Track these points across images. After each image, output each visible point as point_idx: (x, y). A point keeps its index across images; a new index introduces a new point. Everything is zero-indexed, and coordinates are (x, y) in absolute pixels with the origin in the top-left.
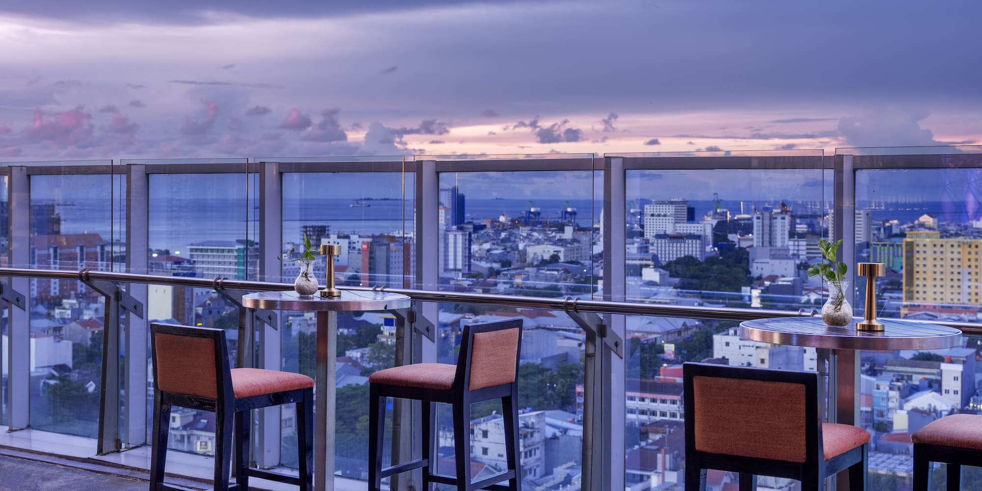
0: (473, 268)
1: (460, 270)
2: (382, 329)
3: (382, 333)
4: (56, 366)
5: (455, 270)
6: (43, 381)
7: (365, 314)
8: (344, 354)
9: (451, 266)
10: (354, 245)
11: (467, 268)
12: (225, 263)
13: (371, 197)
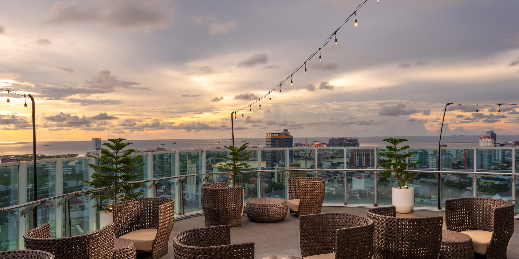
0: (505, 160)
1: (500, 160)
2: (481, 180)
3: (480, 182)
4: (370, 187)
5: (498, 160)
6: (368, 192)
7: (469, 175)
8: (466, 188)
9: (497, 159)
10: (458, 151)
11: (503, 159)
12: (415, 156)
13: (455, 135)
